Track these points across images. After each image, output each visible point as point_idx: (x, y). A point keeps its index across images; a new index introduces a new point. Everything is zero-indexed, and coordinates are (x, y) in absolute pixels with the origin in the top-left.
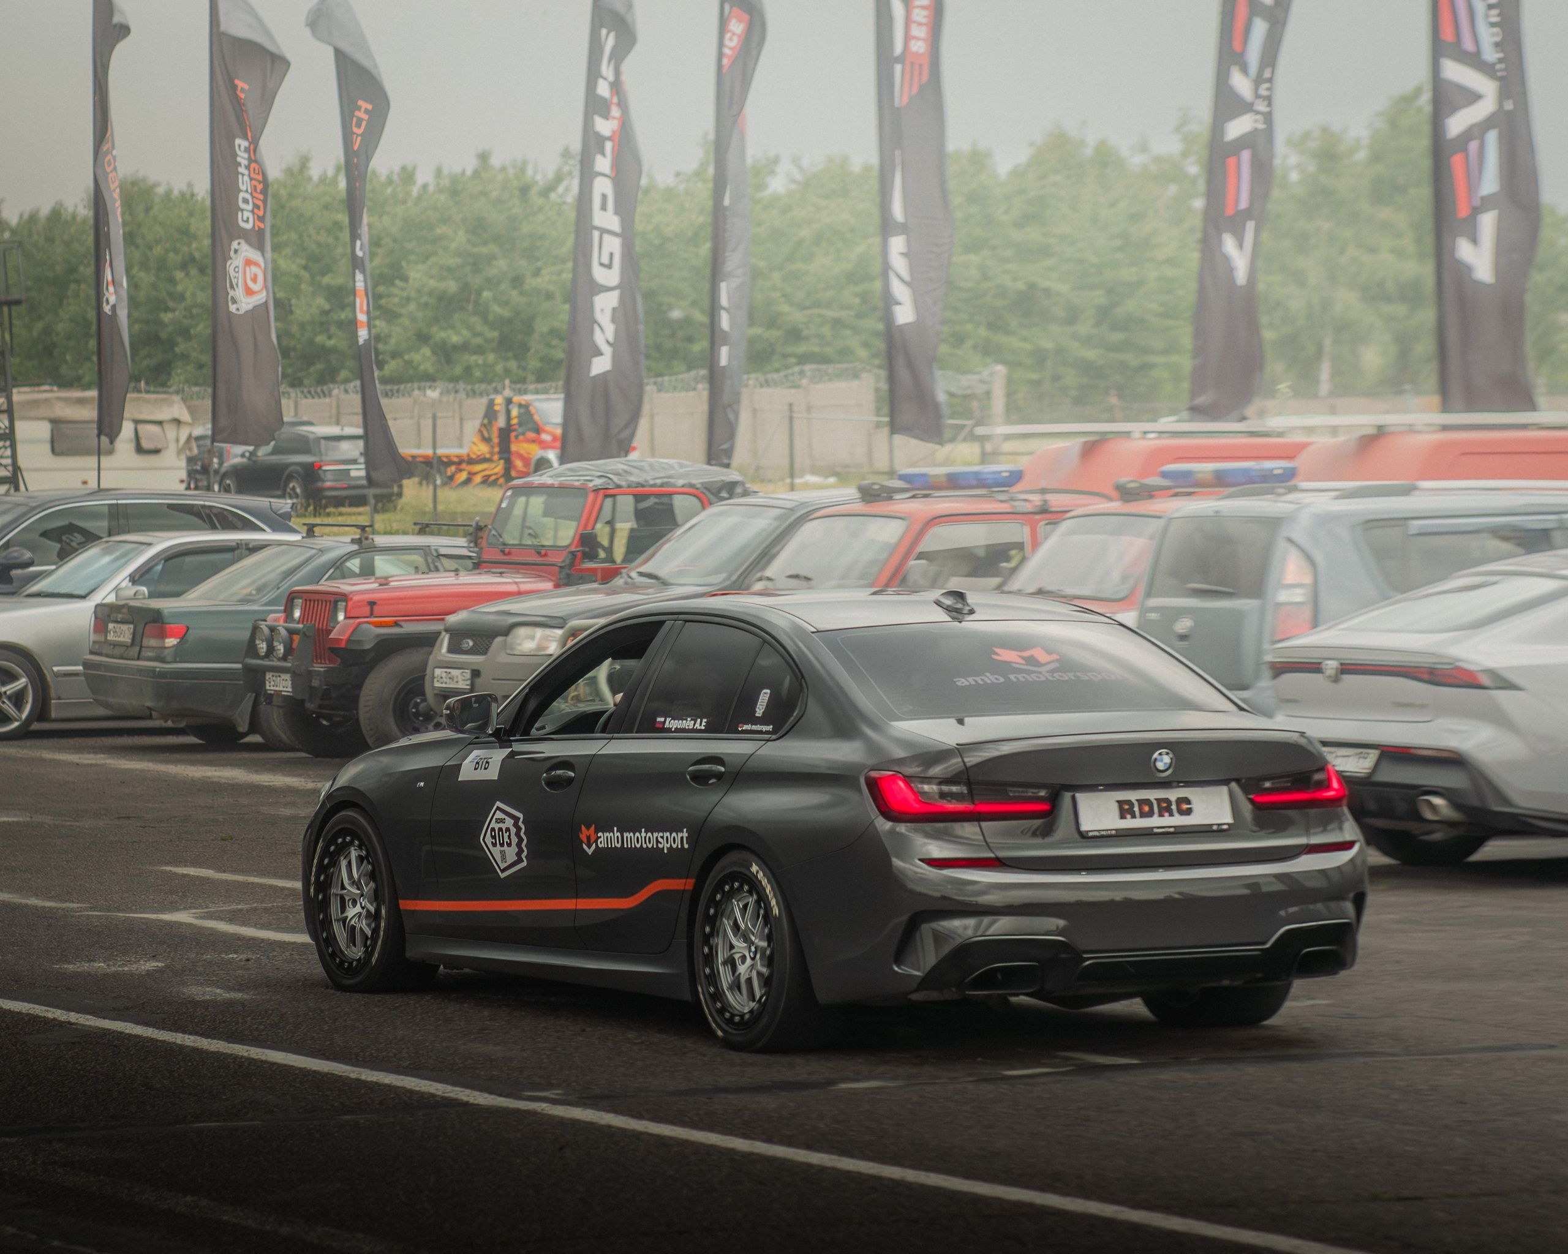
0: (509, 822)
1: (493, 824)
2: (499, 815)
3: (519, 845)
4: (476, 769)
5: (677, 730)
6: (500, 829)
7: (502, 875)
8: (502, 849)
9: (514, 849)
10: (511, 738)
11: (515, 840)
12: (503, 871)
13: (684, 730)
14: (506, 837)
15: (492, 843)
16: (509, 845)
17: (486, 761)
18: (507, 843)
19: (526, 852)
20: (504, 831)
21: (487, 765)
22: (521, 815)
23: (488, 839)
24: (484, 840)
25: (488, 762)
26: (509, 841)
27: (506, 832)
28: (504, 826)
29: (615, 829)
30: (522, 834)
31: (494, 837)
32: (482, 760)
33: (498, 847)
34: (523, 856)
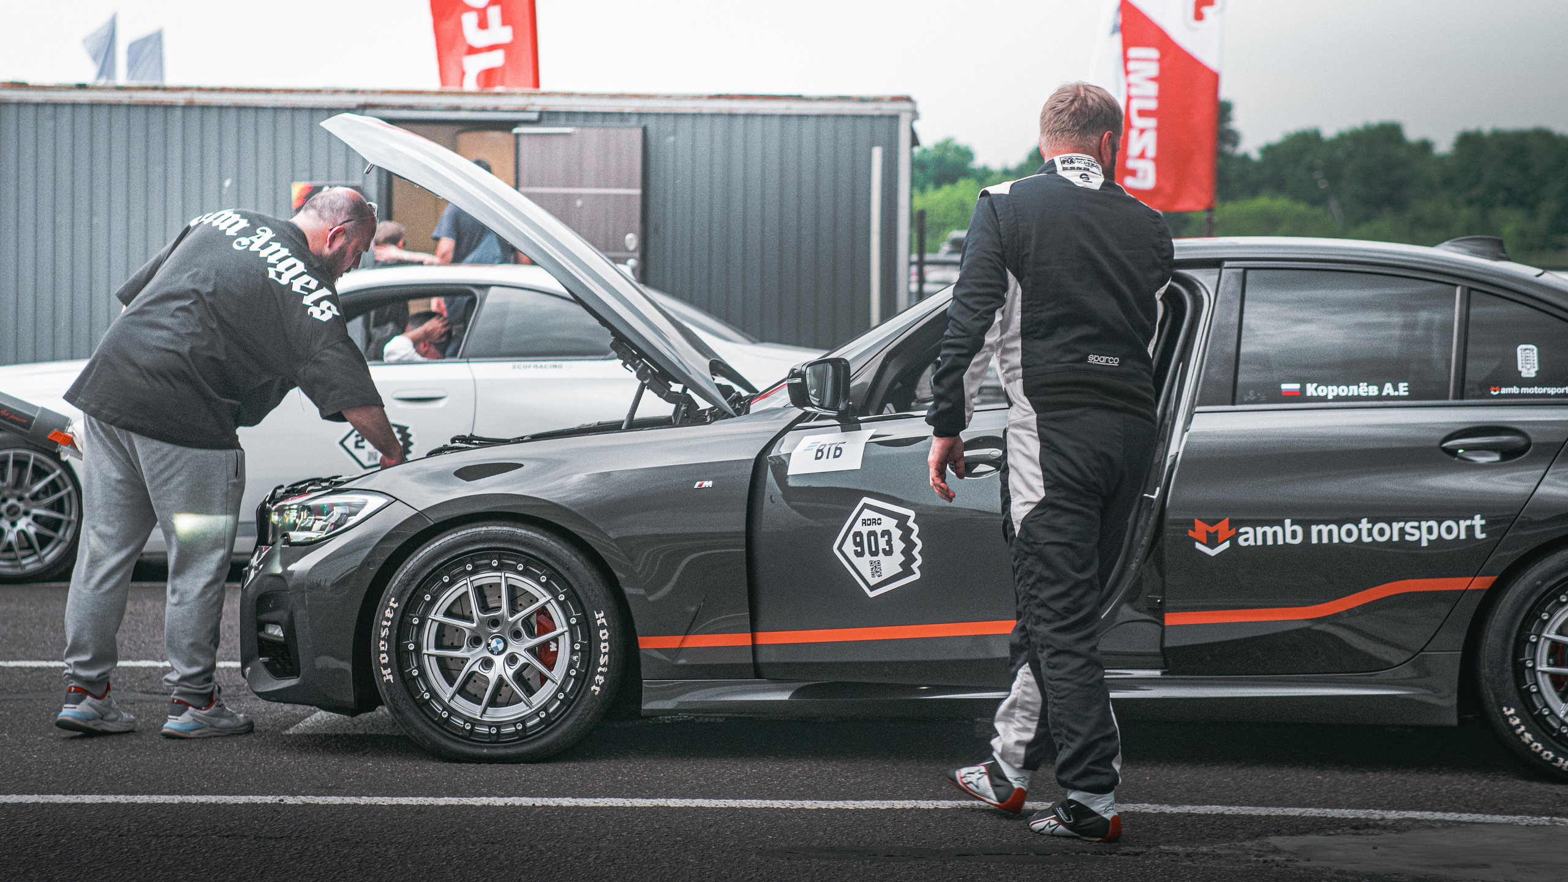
0: (889, 523)
1: (858, 527)
2: (868, 514)
3: (907, 552)
4: (817, 458)
5: (1337, 398)
6: (873, 533)
7: (872, 594)
8: (875, 559)
9: (898, 557)
10: (860, 418)
11: (898, 546)
12: (872, 588)
13: (1359, 398)
14: (882, 543)
15: (856, 552)
16: (889, 553)
17: (833, 448)
18: (884, 550)
19: (919, 561)
20: (879, 536)
21: (838, 452)
22: (911, 513)
23: (849, 547)
24: (840, 548)
25: (837, 448)
26: (887, 548)
27: (883, 536)
28: (878, 529)
29: (1288, 522)
30: (914, 537)
31: (860, 544)
32: (827, 447)
33: (867, 557)
34: (915, 566)
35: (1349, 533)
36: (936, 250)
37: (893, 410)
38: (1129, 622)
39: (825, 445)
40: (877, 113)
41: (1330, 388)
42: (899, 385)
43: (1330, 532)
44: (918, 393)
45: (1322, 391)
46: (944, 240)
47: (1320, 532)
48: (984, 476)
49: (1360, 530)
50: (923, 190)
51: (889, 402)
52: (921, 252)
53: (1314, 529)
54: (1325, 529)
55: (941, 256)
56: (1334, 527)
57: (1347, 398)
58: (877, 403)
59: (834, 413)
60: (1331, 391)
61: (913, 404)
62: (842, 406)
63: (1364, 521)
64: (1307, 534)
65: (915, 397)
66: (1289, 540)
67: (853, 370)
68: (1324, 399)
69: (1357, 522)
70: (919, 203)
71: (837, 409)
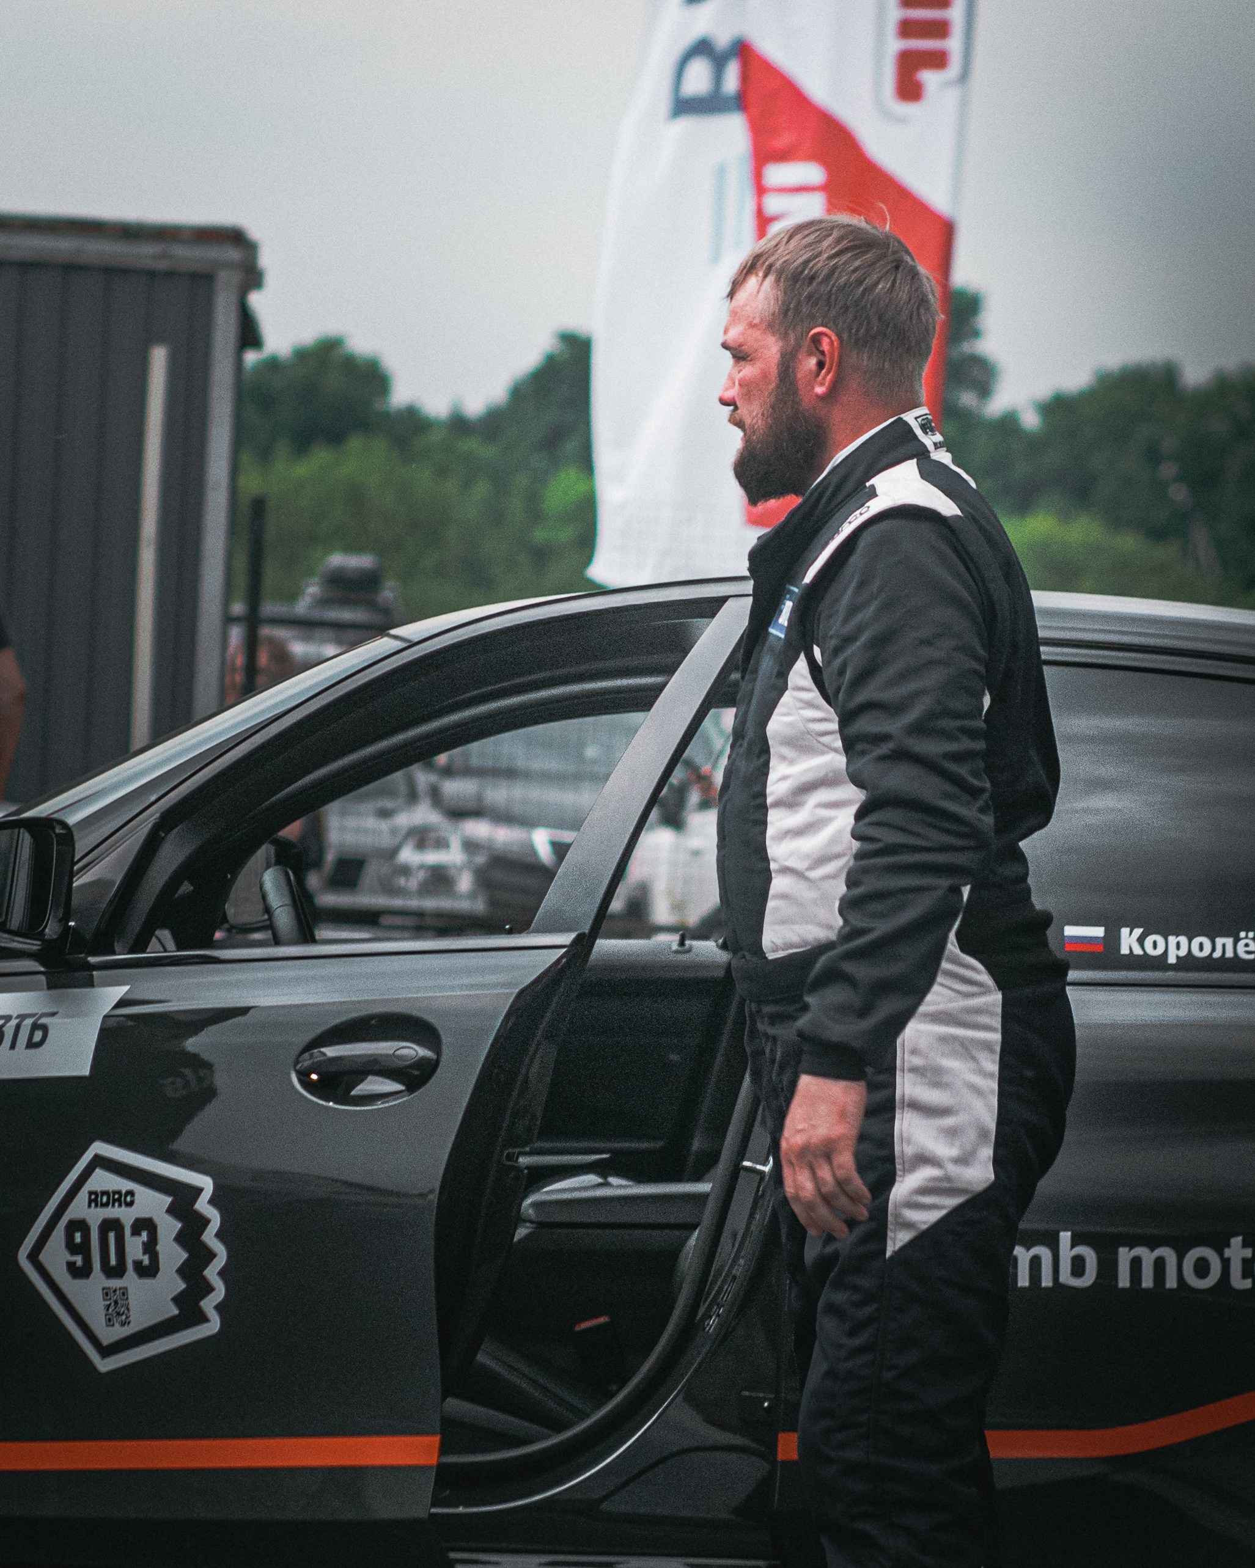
0: (152, 1204)
1: (79, 1208)
2: (103, 1180)
3: (192, 1272)
6: (111, 1225)
7: (104, 1365)
8: (115, 1283)
9: (170, 1283)
10: (94, 961)
11: (172, 1255)
12: (106, 1351)
14: (135, 1248)
15: (71, 1266)
16: (149, 1271)
17: (29, 1022)
18: (138, 1265)
19: (220, 1291)
20: (128, 1231)
21: (38, 1036)
22: (206, 1183)
23: (56, 1255)
24: (34, 1256)
25: (35, 1027)
26: (146, 1261)
27: (136, 1232)
28: (126, 1216)
29: (1065, 1237)
30: (209, 1237)
31: (83, 1249)
32: (14, 1022)
33: (98, 1279)
34: (209, 1304)
35: (1202, 1267)
36: (292, 596)
37: (171, 945)
38: (698, 1449)
39: (8, 1018)
40: (163, 265)
41: (1172, 940)
42: (186, 888)
43: (1160, 1264)
44: (230, 910)
45: (1155, 946)
46: (310, 573)
47: (1136, 1263)
48: (379, 1105)
49: (1226, 1263)
50: (265, 455)
51: (163, 926)
52: (254, 598)
53: (1125, 1255)
54: (1148, 1257)
55: (302, 607)
56: (1168, 1254)
57: (1208, 964)
58: (135, 924)
59: (33, 945)
60: (1176, 947)
61: (218, 935)
62: (51, 929)
63: (1237, 1241)
64: (1107, 1268)
65: (225, 919)
66: (1066, 1277)
67: (80, 849)
68: (1159, 963)
69: (1220, 1244)
70: (252, 483)
71: (40, 936)
